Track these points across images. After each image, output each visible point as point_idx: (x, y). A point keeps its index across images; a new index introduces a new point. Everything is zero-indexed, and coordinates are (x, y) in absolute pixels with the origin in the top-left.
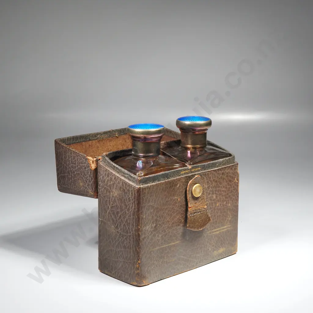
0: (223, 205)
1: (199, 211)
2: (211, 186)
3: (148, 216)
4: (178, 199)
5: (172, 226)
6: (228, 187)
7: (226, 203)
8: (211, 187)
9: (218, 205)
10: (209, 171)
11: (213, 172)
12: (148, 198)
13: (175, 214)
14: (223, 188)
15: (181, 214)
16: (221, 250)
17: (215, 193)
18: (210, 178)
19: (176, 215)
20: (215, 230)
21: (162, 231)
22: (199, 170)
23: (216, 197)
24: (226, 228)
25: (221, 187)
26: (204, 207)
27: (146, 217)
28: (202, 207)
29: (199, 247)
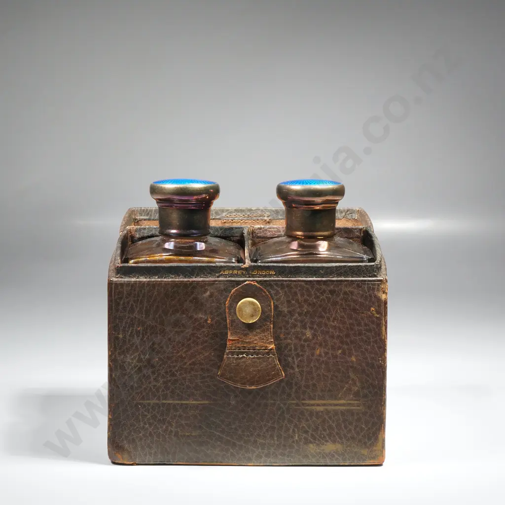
0: (336, 357)
1: (255, 352)
2: (298, 310)
3: (130, 336)
4: (206, 320)
5: (192, 369)
6: (348, 322)
7: (344, 353)
8: (300, 314)
9: (318, 352)
10: (291, 281)
11: (303, 283)
12: (128, 303)
13: (200, 347)
14: (333, 322)
15: (215, 350)
16: (330, 447)
17: (311, 328)
18: (296, 293)
19: (202, 349)
20: (312, 402)
21: (166, 373)
22: (270, 276)
23: (314, 336)
24: (343, 405)
25: (328, 319)
26: (267, 347)
27: (125, 337)
28: (262, 346)
29: (265, 425)
